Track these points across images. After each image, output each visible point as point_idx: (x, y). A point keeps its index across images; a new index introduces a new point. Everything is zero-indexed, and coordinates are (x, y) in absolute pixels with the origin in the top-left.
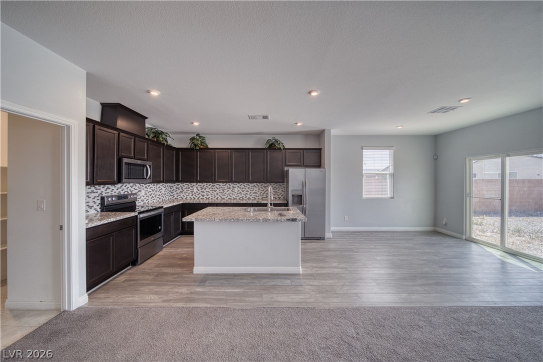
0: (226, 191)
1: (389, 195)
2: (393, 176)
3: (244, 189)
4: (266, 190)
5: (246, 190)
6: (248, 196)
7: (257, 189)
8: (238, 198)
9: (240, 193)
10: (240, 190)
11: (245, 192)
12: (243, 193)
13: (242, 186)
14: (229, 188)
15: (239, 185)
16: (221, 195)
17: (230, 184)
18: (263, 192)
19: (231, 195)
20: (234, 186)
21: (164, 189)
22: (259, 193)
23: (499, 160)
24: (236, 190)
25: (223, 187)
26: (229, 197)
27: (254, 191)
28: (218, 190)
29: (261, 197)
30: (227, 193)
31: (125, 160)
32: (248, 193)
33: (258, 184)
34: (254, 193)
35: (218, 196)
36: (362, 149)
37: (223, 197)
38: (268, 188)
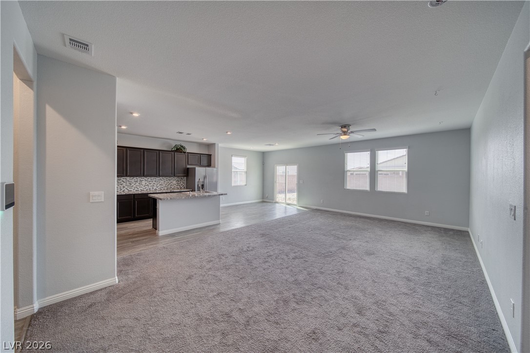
0: (133, 184)
1: (244, 184)
2: (246, 172)
3: (151, 182)
4: (170, 182)
5: (153, 183)
6: (155, 188)
7: (163, 182)
8: (145, 190)
9: (148, 185)
10: (148, 183)
11: (152, 185)
12: (150, 185)
13: (149, 180)
14: (137, 182)
15: (146, 179)
16: (128, 188)
17: (138, 178)
18: (168, 184)
19: (138, 187)
20: (142, 179)
22: (164, 185)
23: (285, 167)
24: (143, 183)
25: (130, 180)
26: (137, 189)
27: (160, 183)
28: (124, 184)
29: (166, 188)
30: (135, 186)
32: (155, 185)
33: (164, 178)
34: (160, 185)
35: (124, 189)
36: (232, 156)
37: (130, 190)
38: (172, 181)
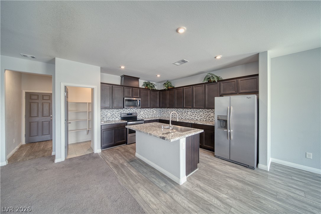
0: (183, 114)
3: (193, 113)
4: (208, 114)
5: (195, 114)
6: (196, 118)
7: (202, 113)
8: (190, 119)
9: (192, 115)
10: (192, 114)
11: (194, 115)
12: (193, 116)
13: (193, 111)
14: (185, 112)
15: (190, 110)
16: (181, 116)
17: (186, 109)
18: (206, 116)
19: (186, 116)
20: (188, 111)
21: (155, 111)
22: (203, 117)
24: (189, 113)
25: (182, 111)
26: (185, 118)
27: (200, 115)
28: (179, 113)
29: (205, 120)
30: (184, 115)
31: (125, 98)
32: (196, 116)
33: (203, 109)
34: (200, 116)
35: (179, 117)
37: (182, 117)
38: (210, 113)
